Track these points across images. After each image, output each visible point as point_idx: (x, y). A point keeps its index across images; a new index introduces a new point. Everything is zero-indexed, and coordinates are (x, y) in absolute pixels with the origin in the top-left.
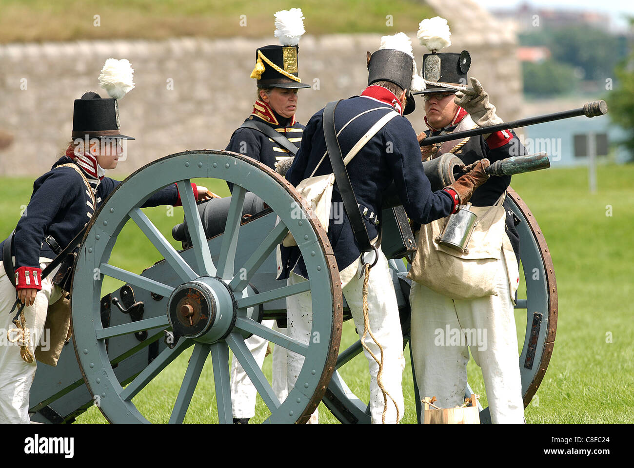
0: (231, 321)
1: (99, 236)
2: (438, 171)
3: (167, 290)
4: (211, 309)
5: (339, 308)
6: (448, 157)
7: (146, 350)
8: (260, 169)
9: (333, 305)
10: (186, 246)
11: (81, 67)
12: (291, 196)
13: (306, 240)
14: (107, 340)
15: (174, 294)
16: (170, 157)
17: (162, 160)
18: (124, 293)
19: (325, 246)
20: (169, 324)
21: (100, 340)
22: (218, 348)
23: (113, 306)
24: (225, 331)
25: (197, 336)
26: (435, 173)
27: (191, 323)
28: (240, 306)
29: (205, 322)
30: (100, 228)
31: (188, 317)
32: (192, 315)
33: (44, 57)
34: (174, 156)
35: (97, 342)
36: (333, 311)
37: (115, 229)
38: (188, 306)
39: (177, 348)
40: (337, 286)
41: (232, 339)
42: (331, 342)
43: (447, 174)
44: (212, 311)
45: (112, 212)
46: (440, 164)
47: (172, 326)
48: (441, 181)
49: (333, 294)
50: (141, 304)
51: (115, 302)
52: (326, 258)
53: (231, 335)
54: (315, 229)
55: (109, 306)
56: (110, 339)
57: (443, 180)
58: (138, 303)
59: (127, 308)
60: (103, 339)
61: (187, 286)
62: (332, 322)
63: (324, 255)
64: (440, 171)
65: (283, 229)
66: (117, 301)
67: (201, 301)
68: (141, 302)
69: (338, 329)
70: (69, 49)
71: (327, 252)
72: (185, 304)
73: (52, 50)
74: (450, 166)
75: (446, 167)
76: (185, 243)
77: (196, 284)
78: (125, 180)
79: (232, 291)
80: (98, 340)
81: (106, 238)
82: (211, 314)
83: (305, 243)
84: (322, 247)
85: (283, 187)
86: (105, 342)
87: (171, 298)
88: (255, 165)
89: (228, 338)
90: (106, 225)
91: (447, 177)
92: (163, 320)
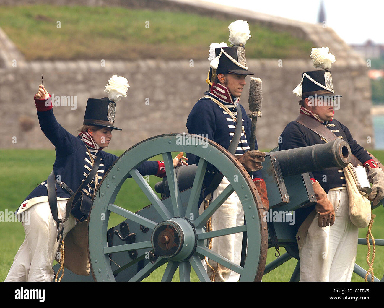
0: (193, 247)
1: (109, 186)
2: (332, 150)
3: (152, 224)
4: (180, 240)
5: (265, 244)
6: (339, 141)
7: (136, 265)
8: (218, 148)
9: (261, 242)
10: (164, 196)
11: (80, 77)
12: (238, 168)
13: (246, 198)
14: (111, 254)
15: (156, 227)
16: (158, 136)
17: (153, 138)
18: (123, 227)
19: (258, 203)
20: (152, 247)
21: (106, 255)
22: (183, 265)
23: (115, 236)
24: (189, 254)
25: (170, 257)
26: (330, 152)
27: (167, 248)
28: (200, 238)
29: (176, 248)
30: (110, 180)
31: (165, 244)
32: (168, 242)
33: (55, 69)
34: (161, 136)
35: (104, 256)
36: (261, 247)
37: (120, 182)
38: (165, 237)
39: (156, 263)
40: (265, 230)
41: (193, 259)
42: (258, 267)
43: (338, 152)
44: (181, 241)
45: (118, 170)
46: (334, 146)
47: (154, 249)
48: (334, 157)
49: (261, 235)
50: (133, 235)
51: (116, 233)
52: (258, 210)
53: (193, 257)
54: (252, 191)
55: (112, 236)
56: (113, 254)
57: (335, 156)
58: (131, 234)
59: (124, 237)
60: (108, 253)
61: (165, 223)
62: (260, 253)
63: (257, 209)
64: (334, 150)
65: (231, 189)
66: (118, 233)
67: (175, 234)
68: (134, 234)
69: (264, 258)
70: (72, 65)
71: (259, 207)
72: (164, 235)
73: (61, 66)
74: (340, 147)
75: (337, 148)
76: (163, 195)
77: (171, 222)
78: (128, 150)
79: (195, 228)
80: (105, 254)
81: (113, 187)
82: (180, 242)
83: (245, 200)
84: (256, 203)
85: (232, 162)
86: (109, 256)
87: (155, 230)
88: (214, 146)
89: (191, 259)
90: (114, 179)
91: (338, 154)
92: (149, 244)
